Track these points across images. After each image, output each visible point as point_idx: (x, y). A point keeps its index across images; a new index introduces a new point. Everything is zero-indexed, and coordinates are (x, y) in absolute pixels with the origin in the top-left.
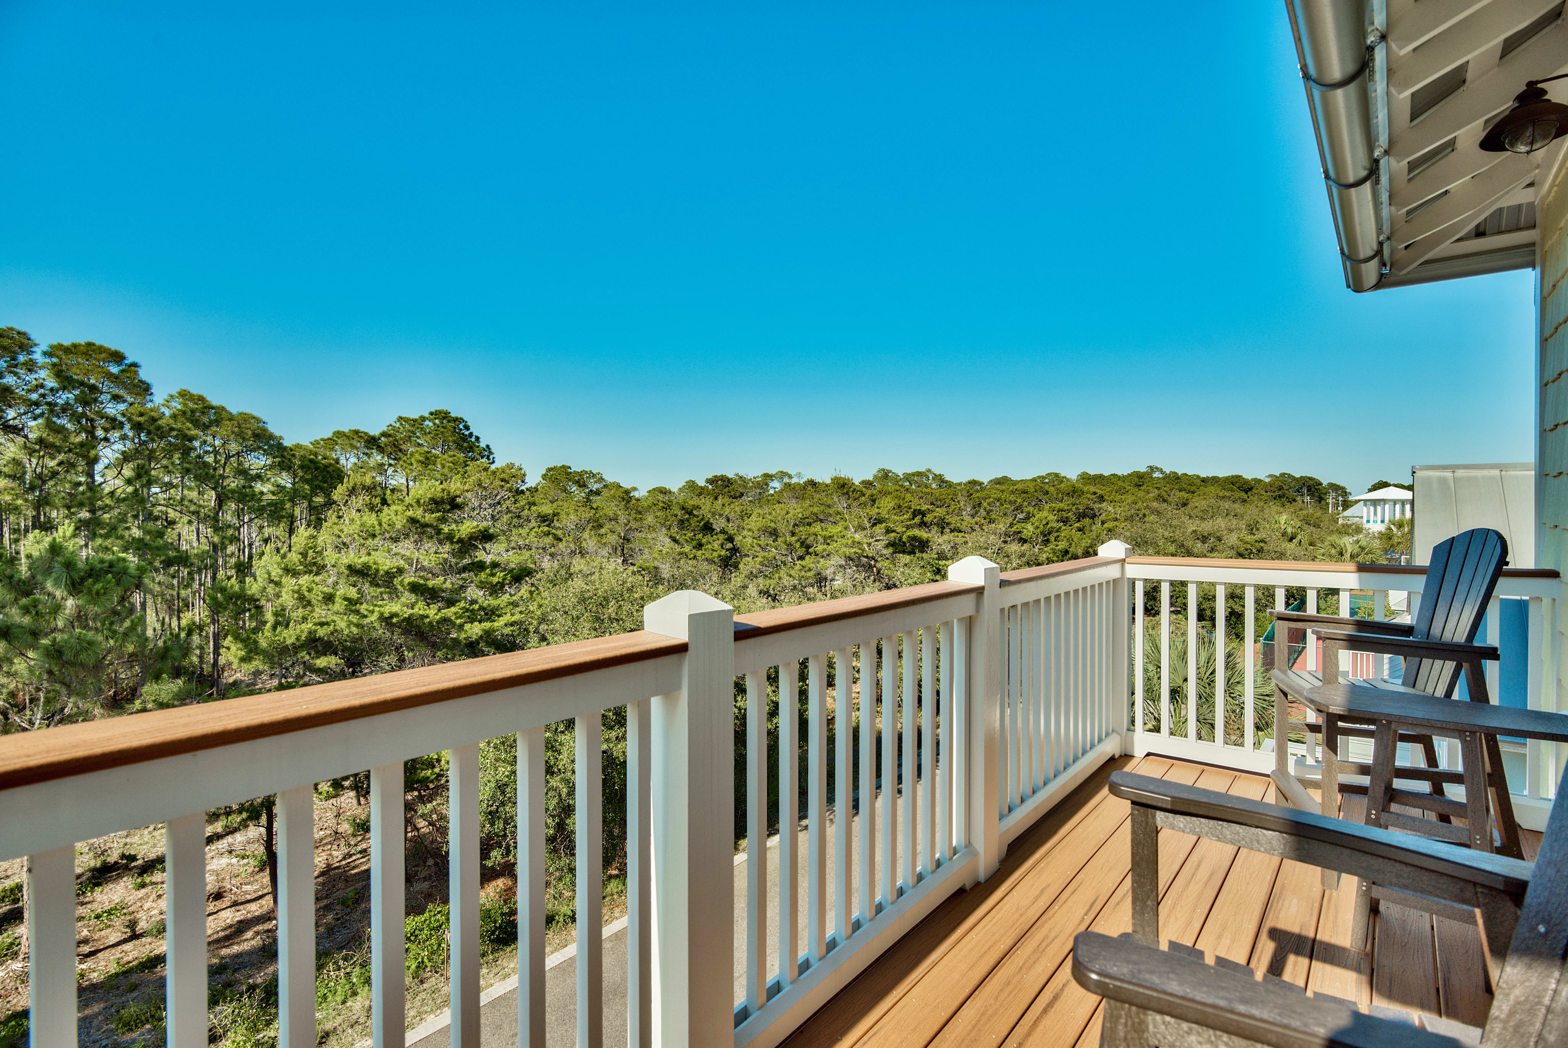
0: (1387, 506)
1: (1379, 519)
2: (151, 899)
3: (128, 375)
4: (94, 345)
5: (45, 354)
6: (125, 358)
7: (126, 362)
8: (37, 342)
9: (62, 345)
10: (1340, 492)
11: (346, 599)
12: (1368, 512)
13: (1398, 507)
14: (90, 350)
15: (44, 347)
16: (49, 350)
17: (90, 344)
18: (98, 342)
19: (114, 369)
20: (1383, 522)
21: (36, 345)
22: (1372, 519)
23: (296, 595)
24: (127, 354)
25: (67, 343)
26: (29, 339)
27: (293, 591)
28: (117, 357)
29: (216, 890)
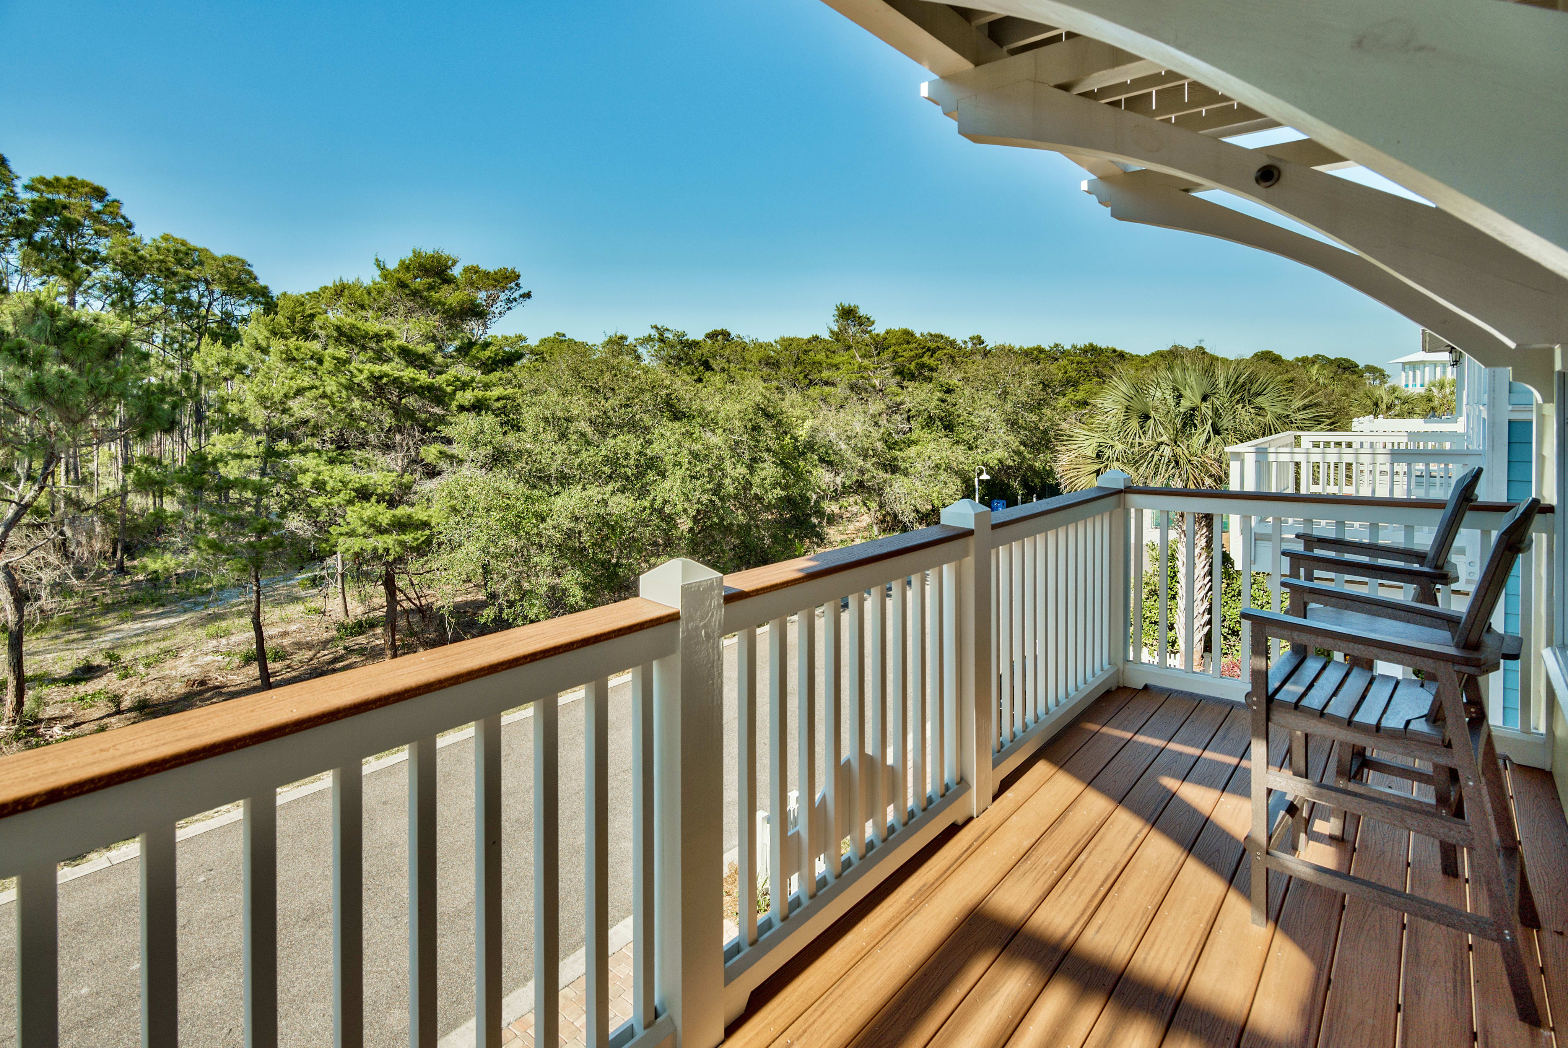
0: (1427, 369)
1: (1418, 382)
2: (136, 685)
3: (111, 209)
4: (76, 179)
5: (26, 187)
6: (107, 195)
7: (108, 198)
8: (18, 174)
9: (44, 179)
10: (1377, 375)
11: (334, 358)
12: (1407, 377)
13: (1438, 369)
14: (72, 186)
15: (25, 181)
16: (31, 183)
17: (71, 179)
18: (80, 177)
19: (97, 206)
20: (1422, 386)
21: (17, 178)
22: (1411, 383)
23: (284, 356)
24: (109, 191)
25: (49, 177)
26: (10, 172)
27: (282, 352)
28: (100, 194)
29: (200, 678)
